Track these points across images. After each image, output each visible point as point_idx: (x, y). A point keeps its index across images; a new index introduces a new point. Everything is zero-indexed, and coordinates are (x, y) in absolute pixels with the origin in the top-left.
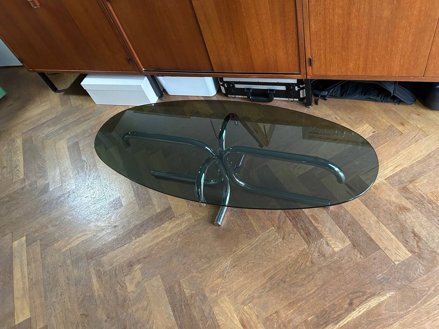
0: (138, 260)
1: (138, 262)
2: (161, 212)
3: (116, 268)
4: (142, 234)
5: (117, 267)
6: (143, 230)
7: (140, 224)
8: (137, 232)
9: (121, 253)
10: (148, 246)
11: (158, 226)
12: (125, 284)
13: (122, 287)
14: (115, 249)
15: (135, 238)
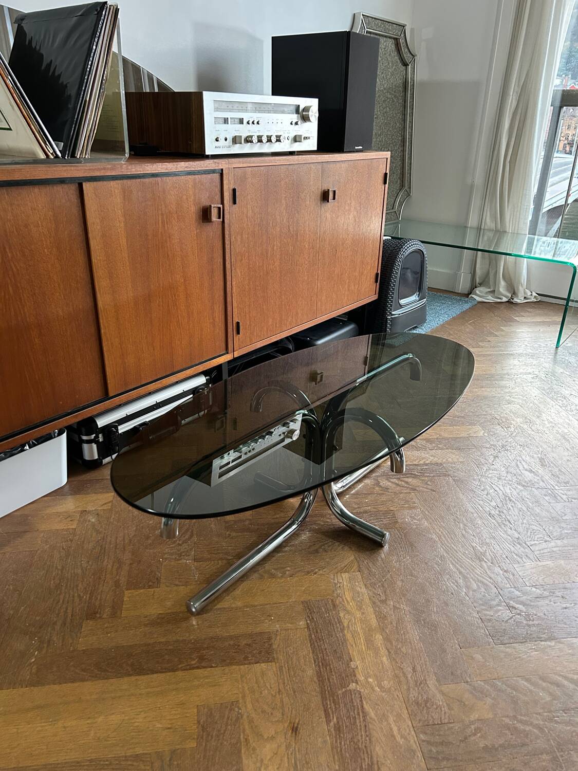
0: (416, 684)
1: (422, 685)
2: (307, 621)
3: (423, 741)
4: (349, 667)
5: (422, 736)
6: (340, 663)
7: (319, 666)
8: (340, 675)
9: (385, 723)
10: (385, 659)
11: (342, 630)
12: (472, 723)
13: (478, 730)
14: (367, 736)
15: (353, 682)
